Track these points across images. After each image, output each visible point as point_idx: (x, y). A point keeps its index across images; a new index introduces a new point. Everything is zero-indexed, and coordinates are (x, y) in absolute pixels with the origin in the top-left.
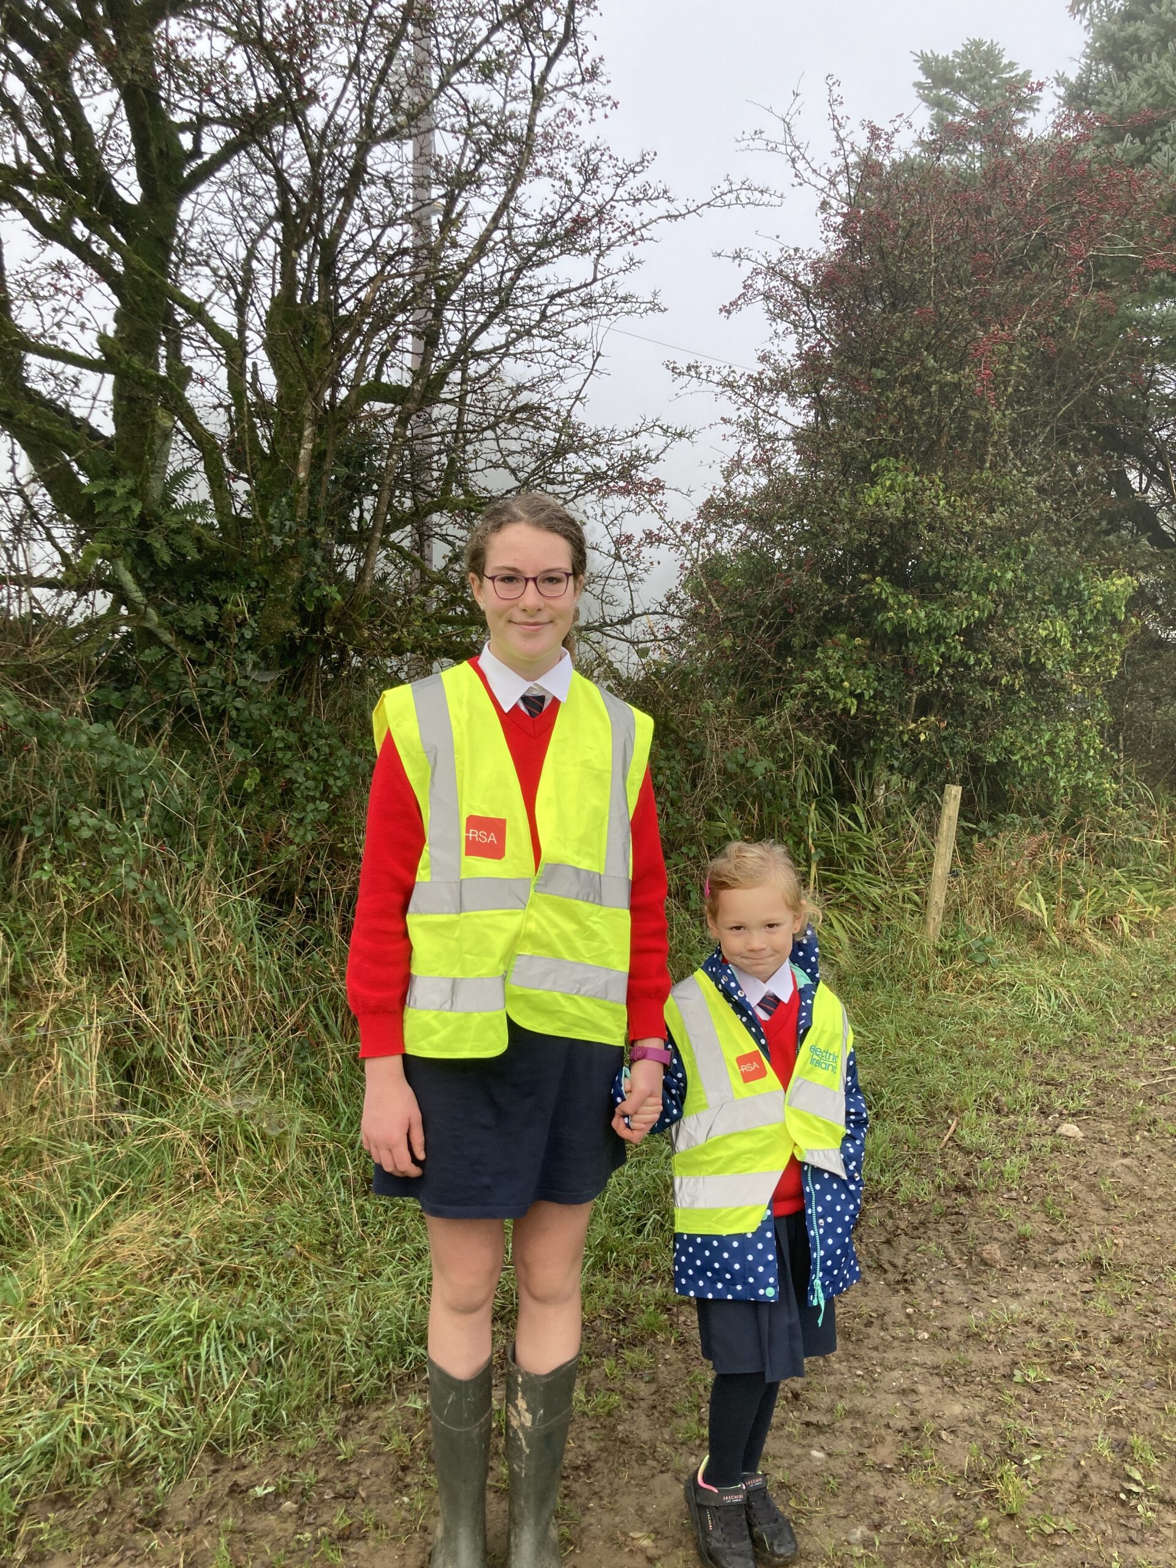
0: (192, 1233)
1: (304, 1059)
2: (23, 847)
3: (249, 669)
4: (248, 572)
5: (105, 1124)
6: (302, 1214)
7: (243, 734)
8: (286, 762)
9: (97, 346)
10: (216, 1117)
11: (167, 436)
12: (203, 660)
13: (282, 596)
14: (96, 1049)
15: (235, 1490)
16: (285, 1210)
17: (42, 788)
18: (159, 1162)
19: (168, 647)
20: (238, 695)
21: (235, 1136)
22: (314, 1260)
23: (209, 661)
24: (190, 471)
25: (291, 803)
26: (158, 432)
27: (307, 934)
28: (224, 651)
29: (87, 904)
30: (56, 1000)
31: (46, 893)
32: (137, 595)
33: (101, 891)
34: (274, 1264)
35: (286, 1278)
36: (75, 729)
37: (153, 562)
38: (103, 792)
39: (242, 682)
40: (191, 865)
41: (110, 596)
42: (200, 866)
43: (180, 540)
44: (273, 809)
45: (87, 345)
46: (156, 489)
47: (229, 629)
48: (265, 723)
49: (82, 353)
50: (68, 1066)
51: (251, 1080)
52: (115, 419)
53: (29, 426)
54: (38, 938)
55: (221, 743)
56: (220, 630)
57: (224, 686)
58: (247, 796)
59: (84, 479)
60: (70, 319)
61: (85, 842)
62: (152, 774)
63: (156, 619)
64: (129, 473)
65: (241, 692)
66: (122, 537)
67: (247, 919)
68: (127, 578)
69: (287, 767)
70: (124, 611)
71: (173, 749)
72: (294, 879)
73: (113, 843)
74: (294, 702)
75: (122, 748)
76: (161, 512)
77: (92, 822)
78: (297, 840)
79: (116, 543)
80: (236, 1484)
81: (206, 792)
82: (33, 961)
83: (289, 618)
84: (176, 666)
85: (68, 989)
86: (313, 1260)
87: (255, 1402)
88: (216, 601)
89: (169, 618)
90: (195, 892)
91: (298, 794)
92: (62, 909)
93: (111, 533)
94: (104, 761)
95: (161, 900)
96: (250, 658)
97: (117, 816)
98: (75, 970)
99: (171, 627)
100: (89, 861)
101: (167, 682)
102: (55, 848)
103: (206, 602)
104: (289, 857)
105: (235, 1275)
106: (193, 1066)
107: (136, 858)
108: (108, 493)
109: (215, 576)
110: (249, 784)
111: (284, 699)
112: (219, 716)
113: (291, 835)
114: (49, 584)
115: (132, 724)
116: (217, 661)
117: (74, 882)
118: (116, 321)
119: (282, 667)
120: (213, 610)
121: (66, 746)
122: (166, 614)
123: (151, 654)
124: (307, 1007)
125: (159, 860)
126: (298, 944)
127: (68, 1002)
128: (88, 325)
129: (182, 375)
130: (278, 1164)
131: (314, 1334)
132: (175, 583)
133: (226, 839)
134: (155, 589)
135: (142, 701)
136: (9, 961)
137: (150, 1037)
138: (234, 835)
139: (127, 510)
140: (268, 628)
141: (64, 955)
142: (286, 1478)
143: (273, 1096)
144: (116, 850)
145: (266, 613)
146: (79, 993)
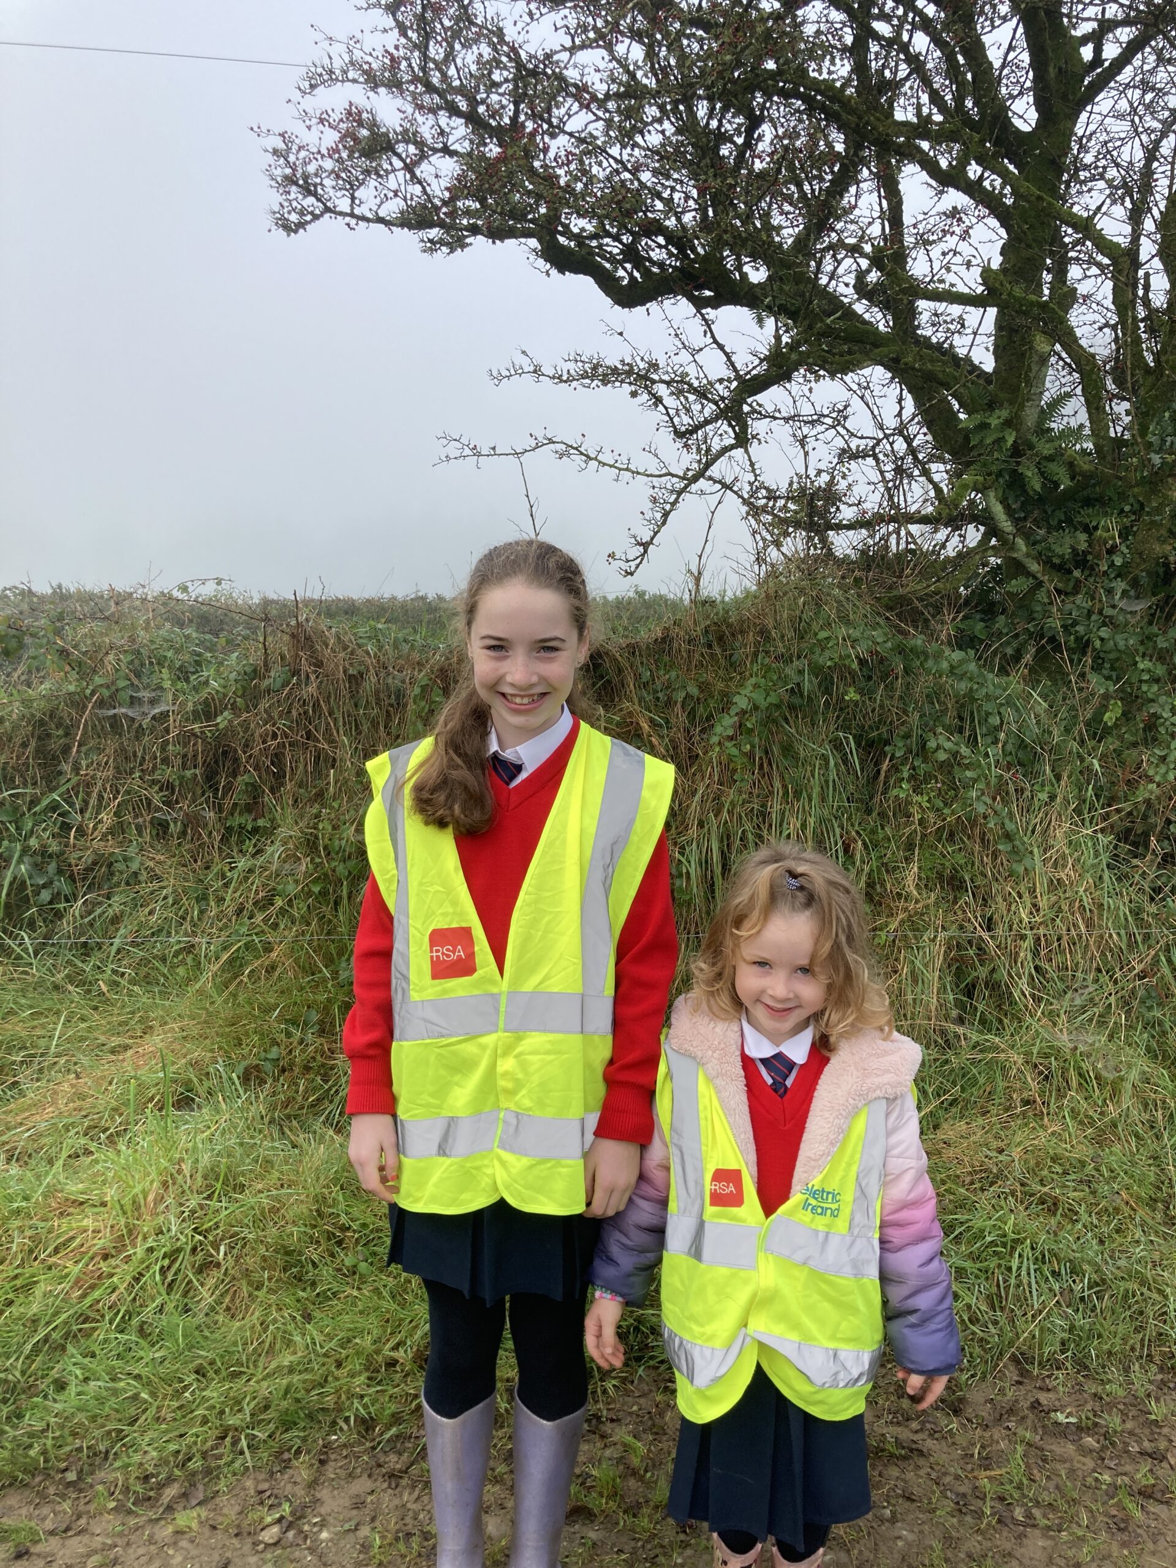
0: (1016, 1153)
1: (1150, 1008)
2: (885, 767)
3: (1117, 597)
4: (1123, 496)
5: (943, 1033)
6: (1134, 1164)
7: (1107, 665)
8: (1150, 695)
9: (980, 280)
10: (1049, 1047)
11: (1044, 361)
12: (1069, 589)
13: (1158, 518)
14: (939, 962)
15: (1036, 1405)
16: (1115, 1154)
17: (905, 712)
18: (991, 1080)
19: (1035, 577)
20: (1104, 624)
21: (1068, 1070)
22: (1142, 1213)
23: (1076, 591)
24: (1068, 395)
25: (1154, 739)
26: (1035, 358)
27: (1164, 879)
28: (1092, 580)
29: (940, 824)
30: (906, 910)
31: (903, 810)
32: (1006, 525)
33: (953, 813)
34: (1097, 1205)
35: (1108, 1223)
36: (938, 656)
37: (1025, 491)
38: (961, 718)
39: (1108, 611)
40: (1044, 796)
41: (982, 528)
42: (1053, 797)
43: (1053, 467)
44: (1135, 745)
45: (970, 282)
46: (1030, 417)
47: (1098, 557)
48: (1131, 653)
49: (966, 290)
50: (913, 972)
51: (1091, 1020)
52: (995, 353)
53: (913, 369)
54: (893, 852)
55: (1083, 675)
56: (1090, 557)
57: (1090, 613)
58: (1107, 731)
59: (962, 416)
60: (958, 259)
61: (941, 764)
62: (1009, 702)
63: (1024, 549)
64: (1006, 404)
65: (1108, 622)
66: (994, 468)
67: (1097, 854)
68: (998, 509)
69: (1153, 701)
70: (993, 541)
71: (1032, 679)
72: (1152, 820)
73: (968, 767)
74: (1165, 632)
75: (981, 675)
76: (1034, 439)
77: (948, 745)
78: (1157, 779)
79: (989, 474)
80: (1037, 1401)
81: (1064, 723)
82: (887, 871)
83: (1164, 542)
84: (1042, 596)
85: (917, 902)
86: (1140, 1212)
87: (1064, 1330)
88: (1088, 530)
89: (1038, 547)
90: (1045, 824)
91: (1162, 730)
92: (916, 826)
93: (984, 465)
94: (963, 686)
95: (1010, 826)
96: (1120, 586)
97: (972, 741)
98: (924, 884)
99: (1038, 557)
100: (944, 783)
101: (1032, 612)
102: (914, 769)
103: (1076, 529)
104: (1147, 795)
105: (1055, 1204)
106: (1033, 996)
107: (988, 784)
108: (984, 426)
109: (1088, 502)
110: (1109, 718)
111: (1155, 629)
112: (1083, 646)
113: (1151, 773)
114: (924, 520)
115: (995, 653)
116: (1084, 590)
117: (929, 801)
118: (1001, 254)
119: (1154, 594)
120: (1083, 537)
121: (928, 673)
122: (1034, 544)
123: (1018, 585)
124: (1157, 955)
125: (1011, 788)
126: (1154, 890)
127: (916, 913)
128: (974, 262)
129: (1066, 297)
130: (1111, 1107)
131: (1133, 1286)
132: (1045, 512)
133: (1081, 772)
134: (1025, 519)
135: (1005, 631)
136: (867, 869)
137: (992, 960)
138: (1089, 769)
139: (1000, 441)
140: (1141, 554)
141: (916, 869)
142: (1090, 1415)
143: (1111, 1037)
144: (969, 774)
145: (1139, 537)
146: (927, 907)
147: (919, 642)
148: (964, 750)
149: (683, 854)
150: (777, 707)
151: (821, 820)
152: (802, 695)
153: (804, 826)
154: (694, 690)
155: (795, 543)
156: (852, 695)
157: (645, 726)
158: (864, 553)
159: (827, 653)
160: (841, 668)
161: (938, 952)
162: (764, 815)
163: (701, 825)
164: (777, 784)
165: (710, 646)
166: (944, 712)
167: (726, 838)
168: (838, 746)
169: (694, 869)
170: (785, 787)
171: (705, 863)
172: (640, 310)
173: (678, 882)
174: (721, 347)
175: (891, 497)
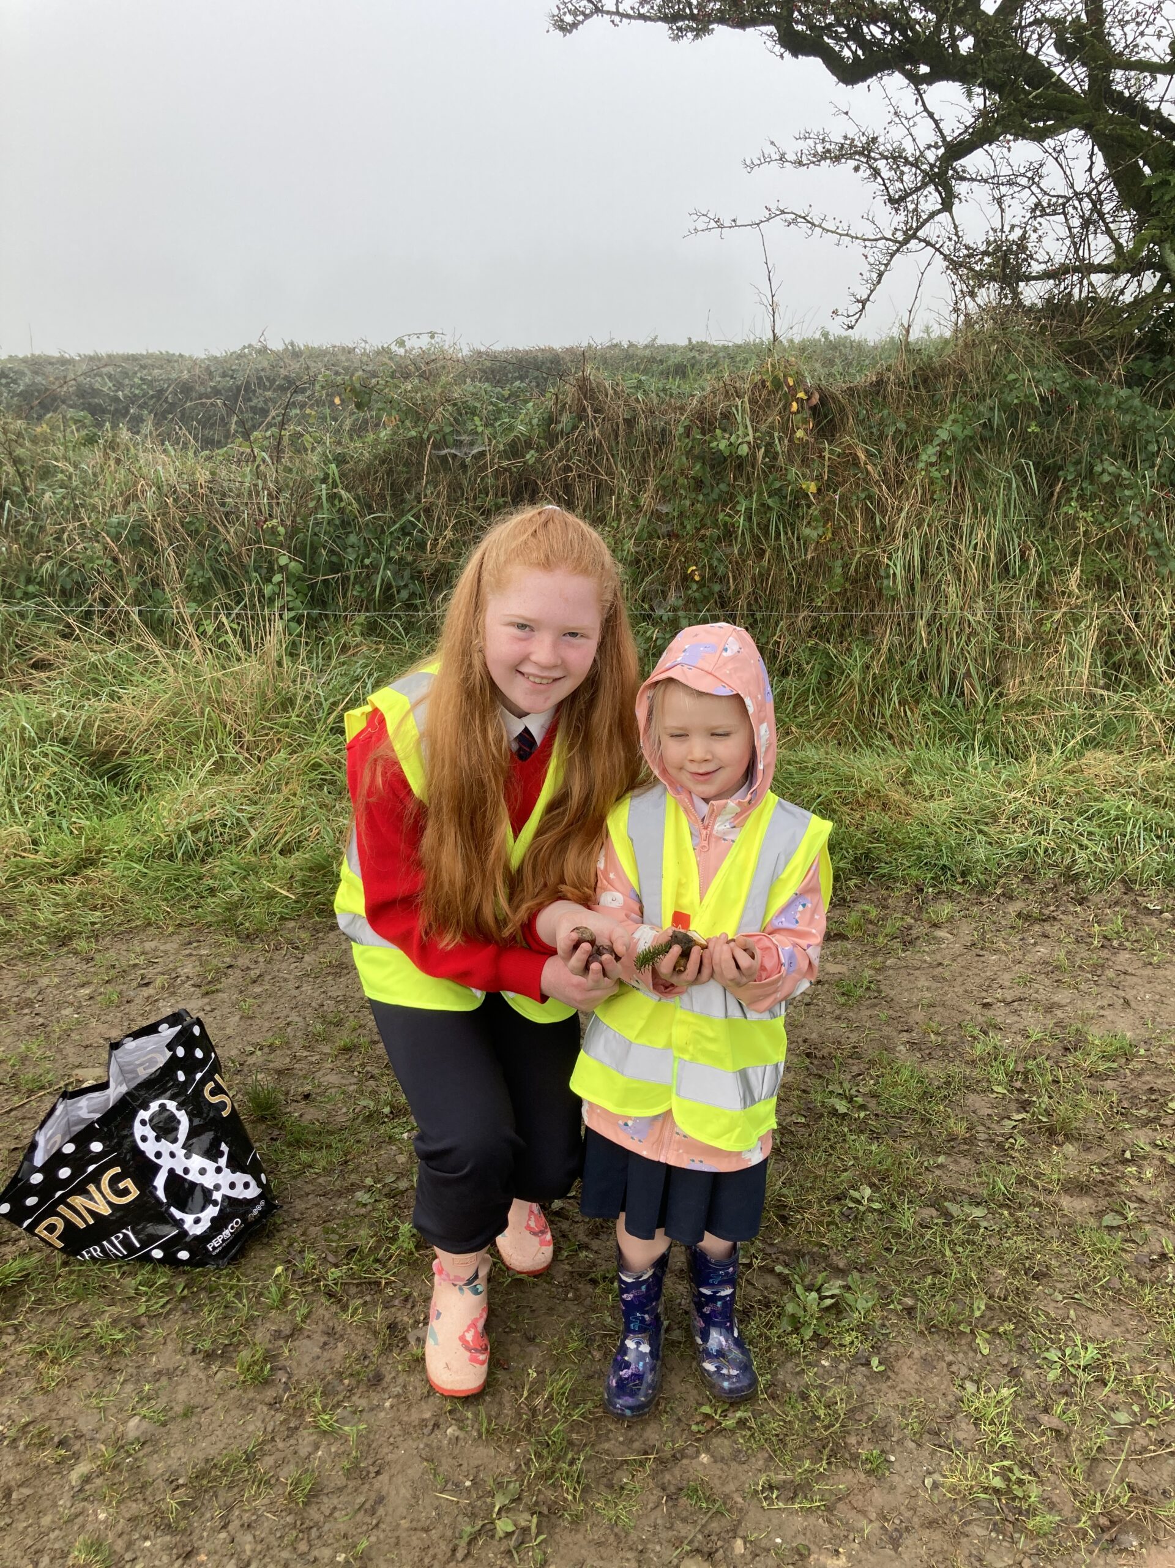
147: (1093, 382)
148: (1125, 473)
149: (890, 559)
150: (971, 438)
151: (1003, 532)
152: (992, 429)
153: (989, 536)
154: (902, 425)
155: (988, 294)
156: (1033, 428)
157: (862, 456)
158: (1049, 301)
159: (1015, 393)
160: (1027, 407)
161: (1092, 636)
162: (956, 527)
163: (905, 536)
164: (968, 503)
165: (916, 388)
166: (1110, 442)
167: (925, 547)
168: (1019, 471)
169: (900, 572)
170: (975, 506)
171: (908, 567)
172: (861, 86)
173: (885, 582)
174: (931, 115)
175: (1077, 251)
